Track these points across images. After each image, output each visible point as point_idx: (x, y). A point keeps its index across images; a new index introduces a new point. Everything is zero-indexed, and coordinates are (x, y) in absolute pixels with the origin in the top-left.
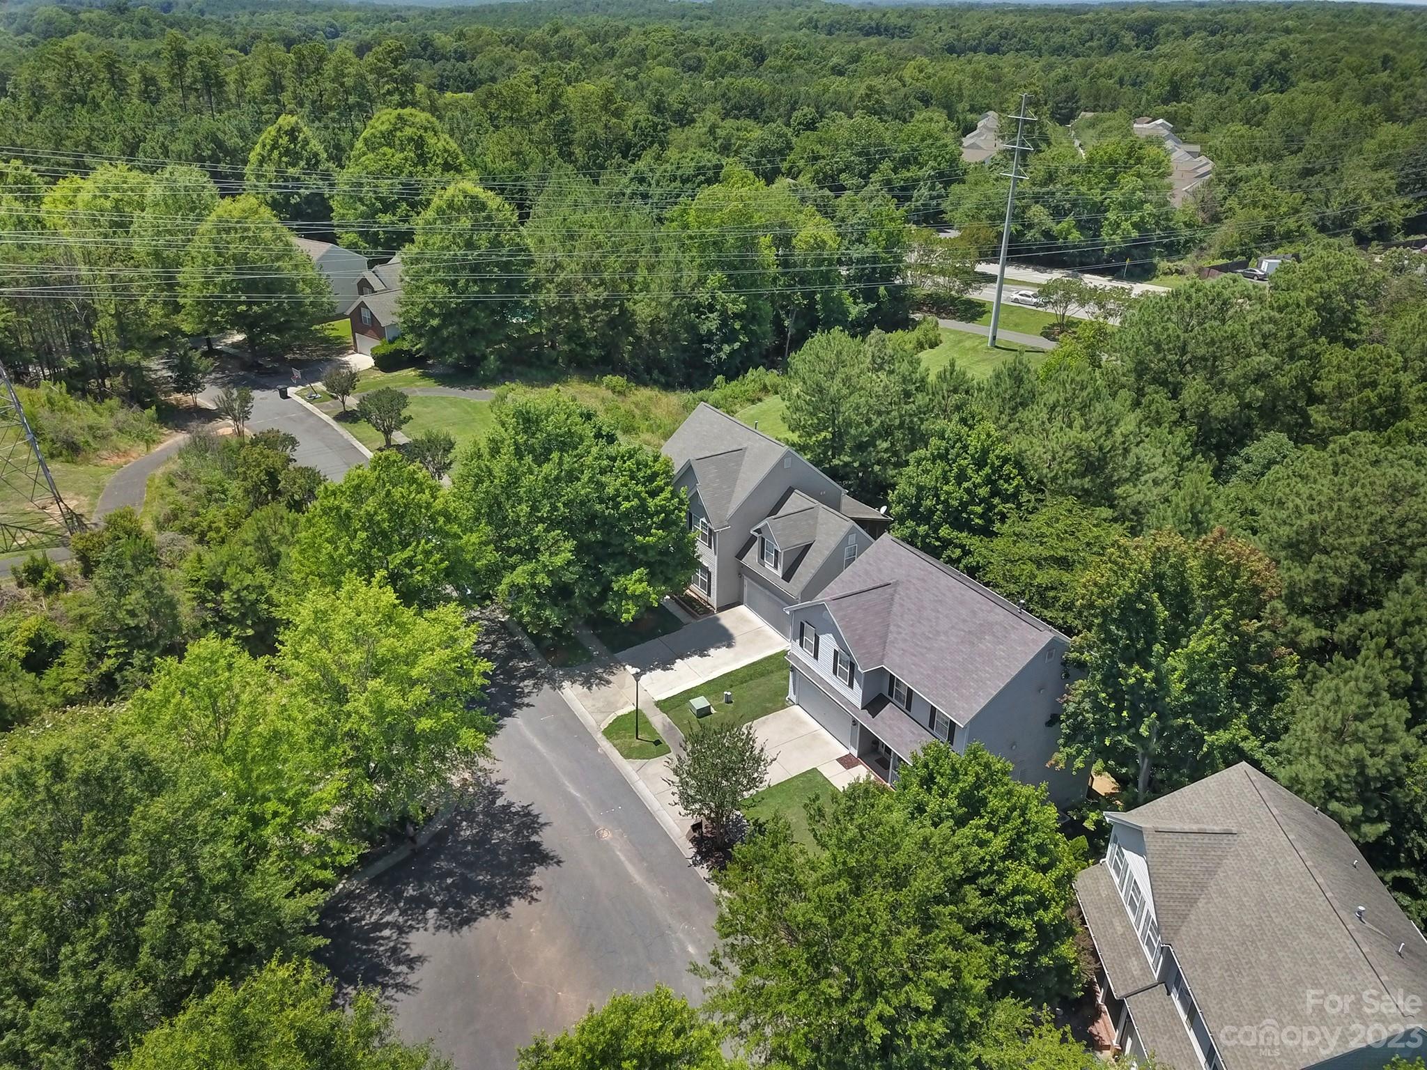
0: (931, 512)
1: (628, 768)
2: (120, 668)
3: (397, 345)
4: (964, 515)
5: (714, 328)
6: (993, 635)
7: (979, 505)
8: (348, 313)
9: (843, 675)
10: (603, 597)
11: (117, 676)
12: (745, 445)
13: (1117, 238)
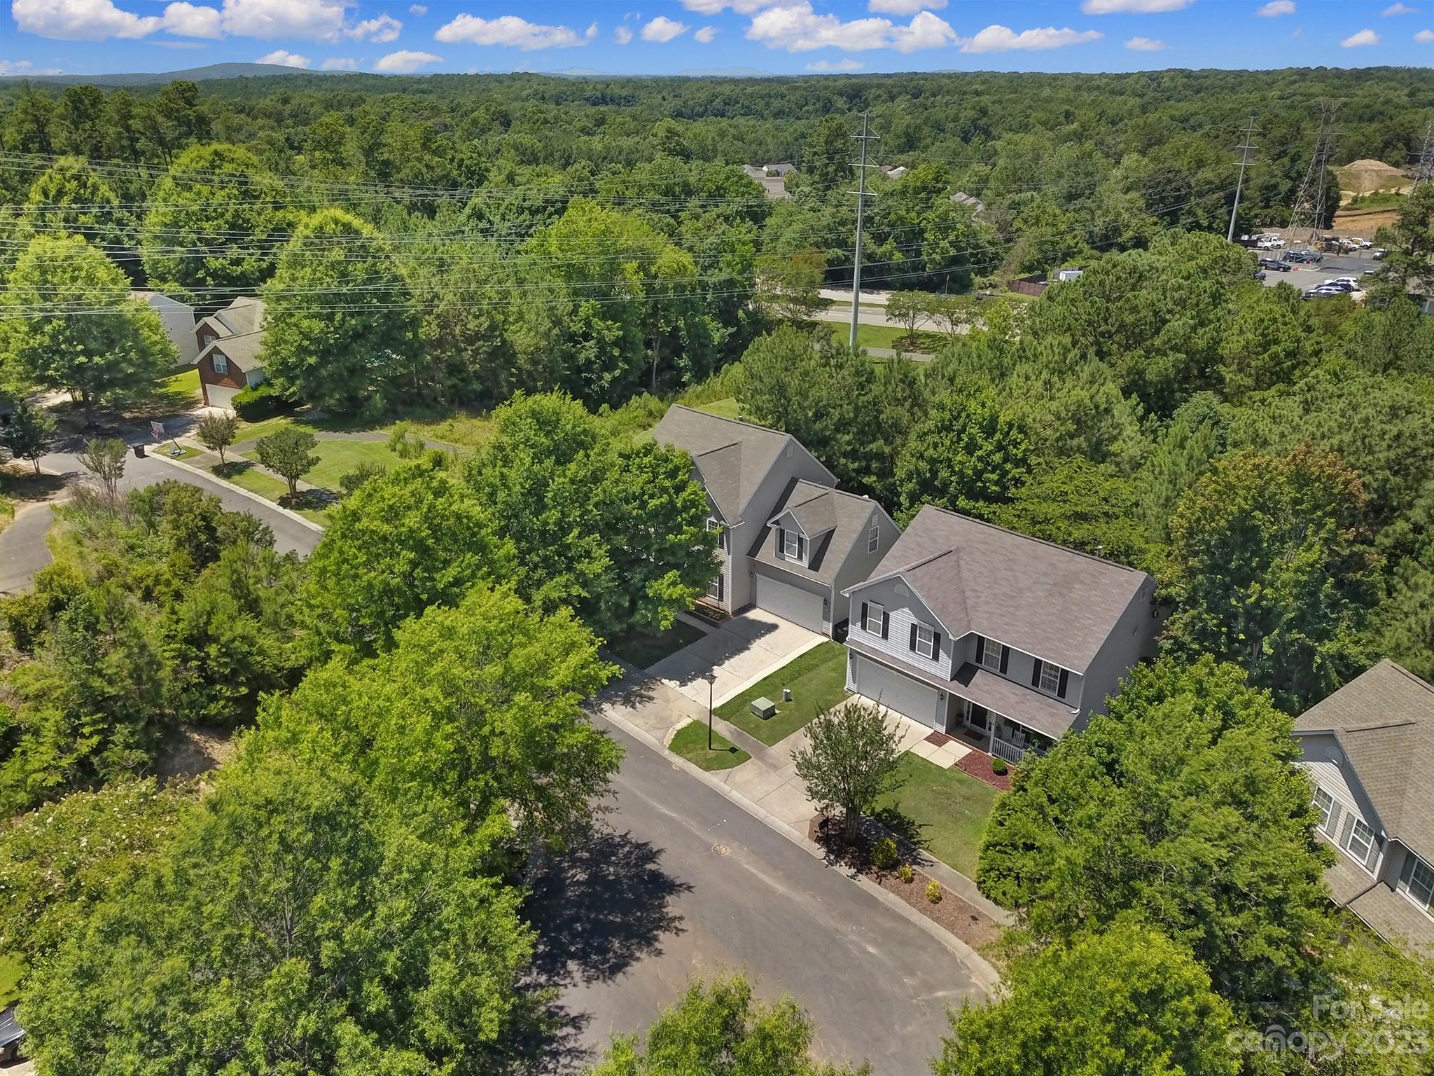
0: (946, 485)
1: (714, 779)
2: (97, 751)
3: (263, 391)
4: (979, 484)
5: (592, 356)
6: (1082, 583)
7: (993, 472)
8: (195, 362)
9: (924, 649)
10: (633, 608)
11: (95, 760)
12: (738, 440)
13: (937, 257)
